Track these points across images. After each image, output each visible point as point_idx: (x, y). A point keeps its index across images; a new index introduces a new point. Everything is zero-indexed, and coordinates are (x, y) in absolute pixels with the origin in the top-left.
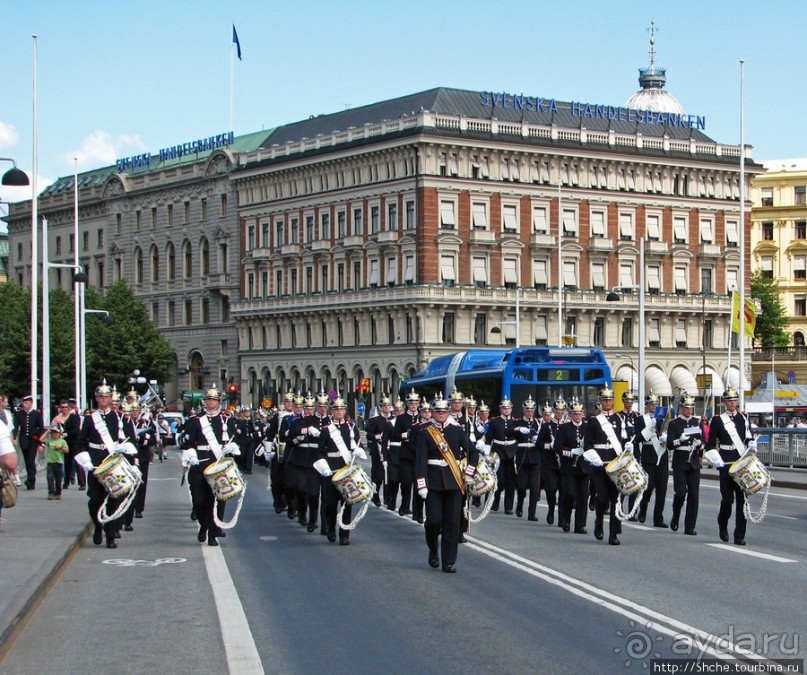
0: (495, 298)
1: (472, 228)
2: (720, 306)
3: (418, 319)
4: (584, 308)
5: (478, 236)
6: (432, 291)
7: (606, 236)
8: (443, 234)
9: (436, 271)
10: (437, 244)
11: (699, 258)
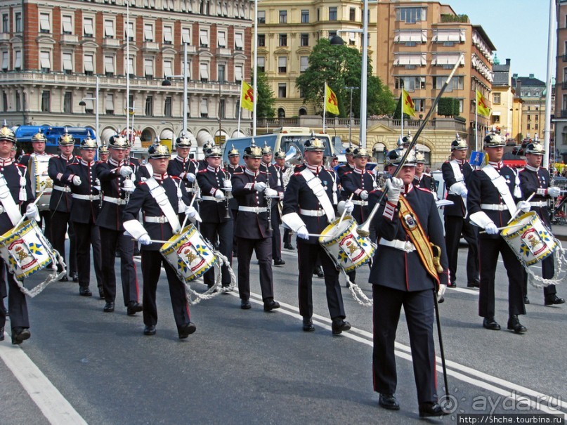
0: (78, 81)
1: (62, 33)
2: (231, 90)
3: (24, 94)
4: (139, 90)
5: (66, 38)
6: (34, 75)
7: (154, 41)
8: (42, 37)
9: (37, 62)
10: (37, 43)
11: (216, 57)
